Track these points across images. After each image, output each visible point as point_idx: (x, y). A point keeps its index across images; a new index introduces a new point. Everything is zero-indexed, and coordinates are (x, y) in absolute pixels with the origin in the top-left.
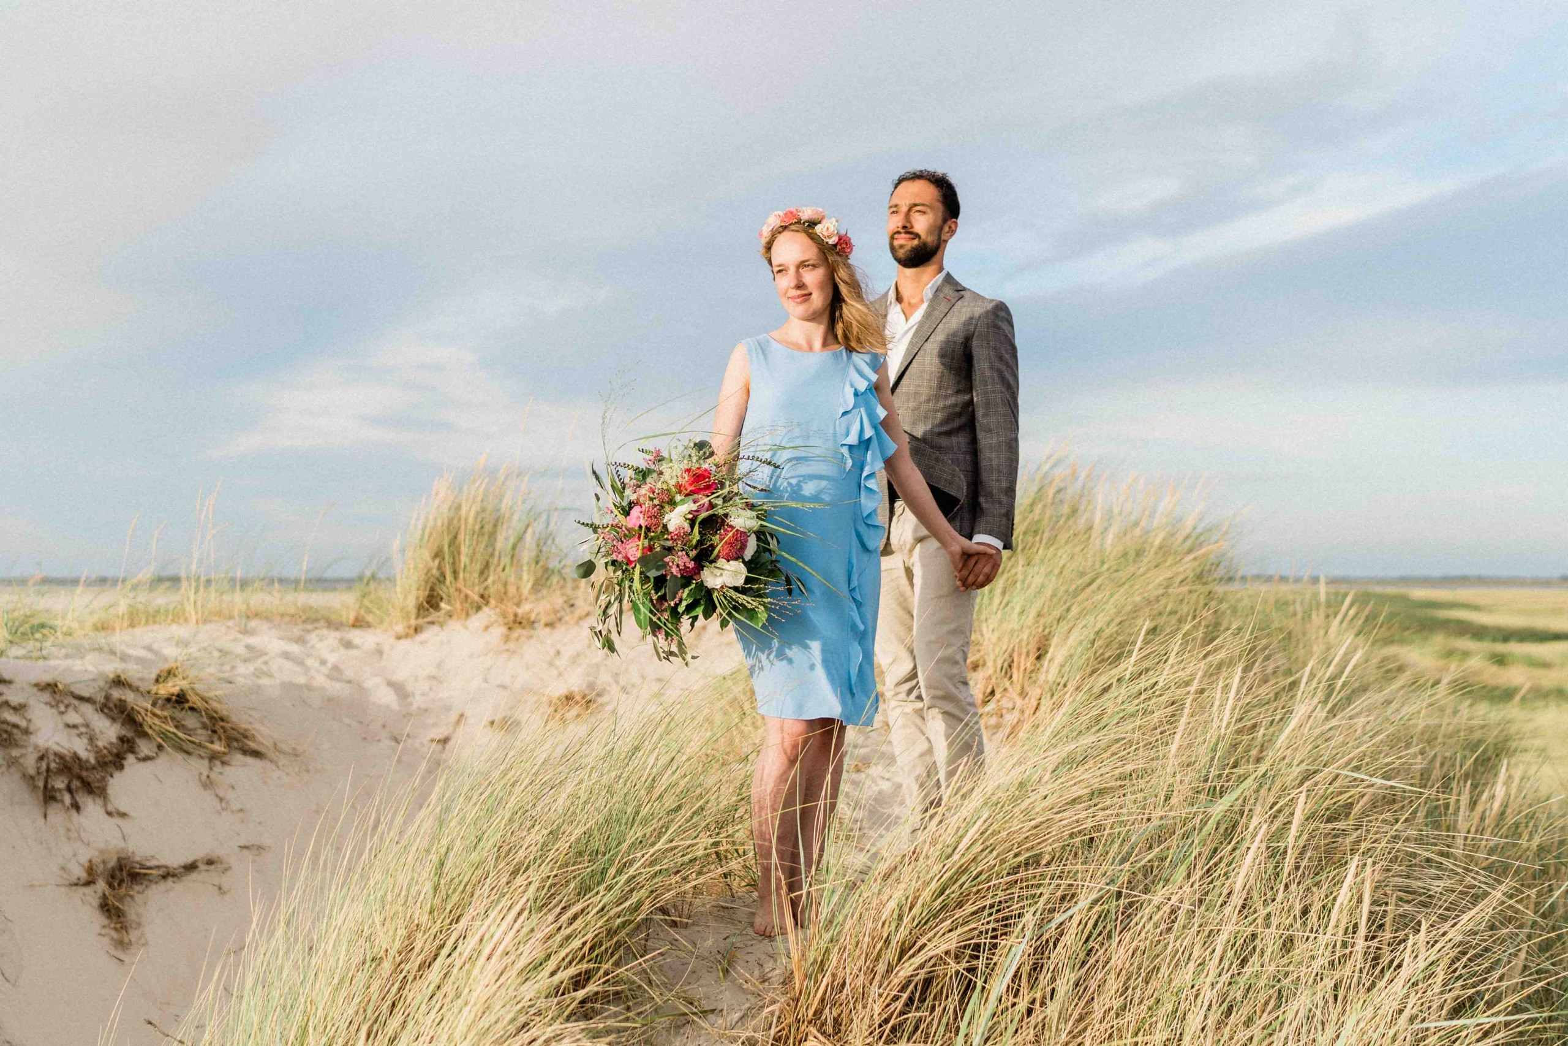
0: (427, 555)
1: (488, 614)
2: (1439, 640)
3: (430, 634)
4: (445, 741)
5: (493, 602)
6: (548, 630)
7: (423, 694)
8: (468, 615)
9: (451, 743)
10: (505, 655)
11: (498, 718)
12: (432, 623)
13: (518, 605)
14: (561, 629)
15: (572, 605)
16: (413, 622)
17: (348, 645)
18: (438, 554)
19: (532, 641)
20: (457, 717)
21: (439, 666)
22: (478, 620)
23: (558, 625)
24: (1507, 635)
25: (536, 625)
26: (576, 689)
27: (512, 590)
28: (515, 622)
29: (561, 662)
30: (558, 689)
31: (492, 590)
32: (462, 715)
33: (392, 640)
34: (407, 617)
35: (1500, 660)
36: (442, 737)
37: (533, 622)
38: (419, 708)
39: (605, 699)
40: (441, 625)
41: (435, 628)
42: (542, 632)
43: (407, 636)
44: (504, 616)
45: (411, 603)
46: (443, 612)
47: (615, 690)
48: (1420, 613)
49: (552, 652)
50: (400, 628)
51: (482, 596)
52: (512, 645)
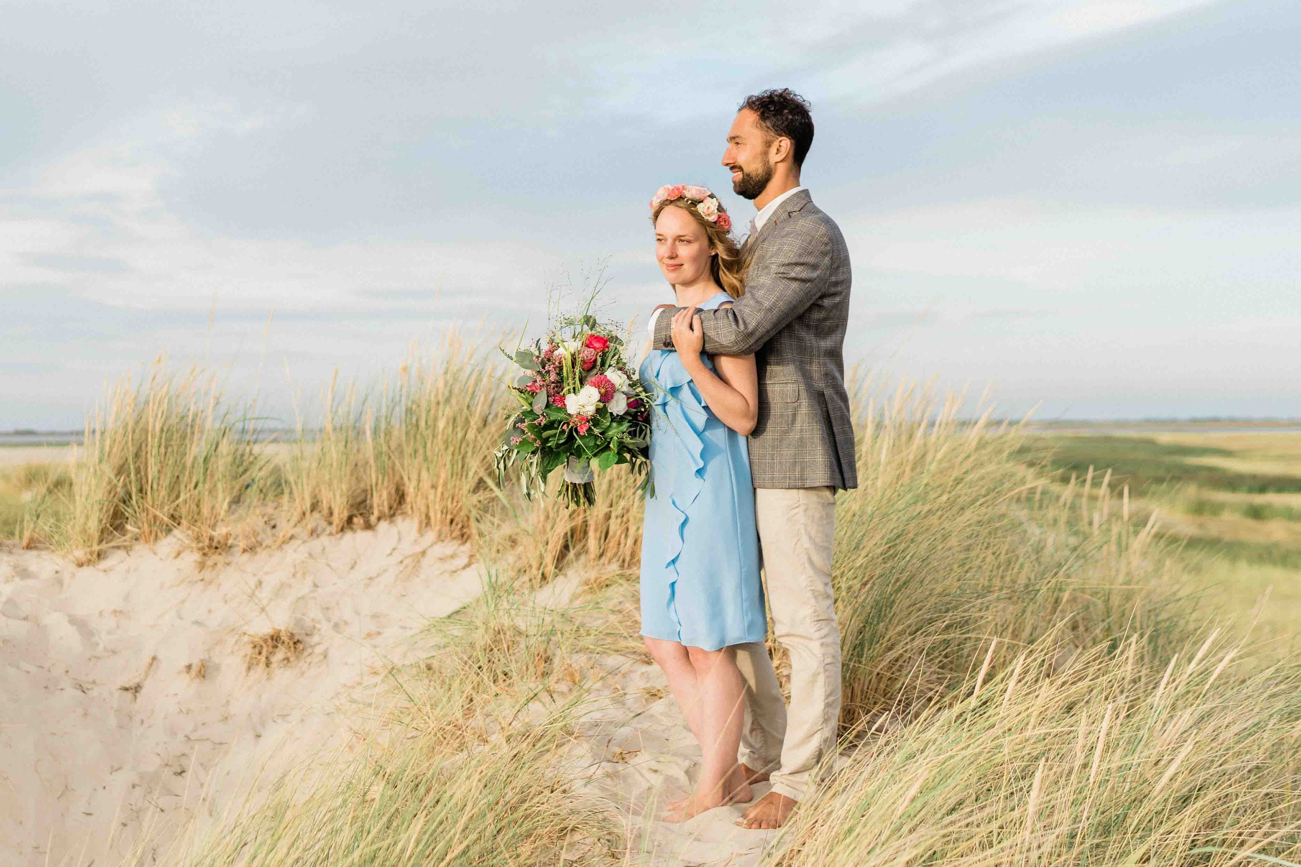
0: (108, 471)
1: (179, 535)
2: (1191, 491)
3: (115, 560)
4: (137, 689)
5: (184, 522)
6: (246, 556)
7: (108, 633)
8: (156, 538)
9: (144, 691)
10: (200, 585)
11: (196, 662)
12: (118, 547)
13: (213, 527)
14: (262, 554)
15: (274, 527)
16: (96, 548)
17: (24, 573)
18: (121, 470)
19: (230, 569)
20: (149, 660)
21: (127, 597)
22: (168, 544)
23: (259, 550)
24: (1263, 484)
25: (234, 550)
26: (282, 628)
27: (205, 511)
28: (210, 547)
29: (264, 594)
30: (262, 628)
31: (184, 511)
32: (154, 659)
33: (72, 568)
34: (87, 541)
35: (1256, 513)
36: (131, 683)
37: (231, 547)
38: (105, 649)
39: (315, 639)
40: (128, 549)
41: (121, 553)
42: (239, 558)
43: (89, 562)
44: (198, 539)
45: (93, 526)
46: (129, 536)
47: (325, 627)
48: (1168, 459)
49: (252, 582)
50: (80, 553)
51: (172, 517)
52: (207, 574)
